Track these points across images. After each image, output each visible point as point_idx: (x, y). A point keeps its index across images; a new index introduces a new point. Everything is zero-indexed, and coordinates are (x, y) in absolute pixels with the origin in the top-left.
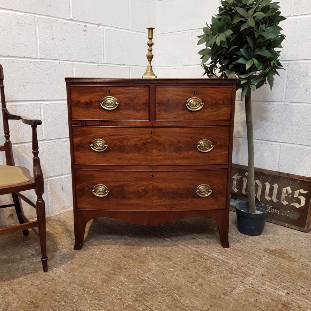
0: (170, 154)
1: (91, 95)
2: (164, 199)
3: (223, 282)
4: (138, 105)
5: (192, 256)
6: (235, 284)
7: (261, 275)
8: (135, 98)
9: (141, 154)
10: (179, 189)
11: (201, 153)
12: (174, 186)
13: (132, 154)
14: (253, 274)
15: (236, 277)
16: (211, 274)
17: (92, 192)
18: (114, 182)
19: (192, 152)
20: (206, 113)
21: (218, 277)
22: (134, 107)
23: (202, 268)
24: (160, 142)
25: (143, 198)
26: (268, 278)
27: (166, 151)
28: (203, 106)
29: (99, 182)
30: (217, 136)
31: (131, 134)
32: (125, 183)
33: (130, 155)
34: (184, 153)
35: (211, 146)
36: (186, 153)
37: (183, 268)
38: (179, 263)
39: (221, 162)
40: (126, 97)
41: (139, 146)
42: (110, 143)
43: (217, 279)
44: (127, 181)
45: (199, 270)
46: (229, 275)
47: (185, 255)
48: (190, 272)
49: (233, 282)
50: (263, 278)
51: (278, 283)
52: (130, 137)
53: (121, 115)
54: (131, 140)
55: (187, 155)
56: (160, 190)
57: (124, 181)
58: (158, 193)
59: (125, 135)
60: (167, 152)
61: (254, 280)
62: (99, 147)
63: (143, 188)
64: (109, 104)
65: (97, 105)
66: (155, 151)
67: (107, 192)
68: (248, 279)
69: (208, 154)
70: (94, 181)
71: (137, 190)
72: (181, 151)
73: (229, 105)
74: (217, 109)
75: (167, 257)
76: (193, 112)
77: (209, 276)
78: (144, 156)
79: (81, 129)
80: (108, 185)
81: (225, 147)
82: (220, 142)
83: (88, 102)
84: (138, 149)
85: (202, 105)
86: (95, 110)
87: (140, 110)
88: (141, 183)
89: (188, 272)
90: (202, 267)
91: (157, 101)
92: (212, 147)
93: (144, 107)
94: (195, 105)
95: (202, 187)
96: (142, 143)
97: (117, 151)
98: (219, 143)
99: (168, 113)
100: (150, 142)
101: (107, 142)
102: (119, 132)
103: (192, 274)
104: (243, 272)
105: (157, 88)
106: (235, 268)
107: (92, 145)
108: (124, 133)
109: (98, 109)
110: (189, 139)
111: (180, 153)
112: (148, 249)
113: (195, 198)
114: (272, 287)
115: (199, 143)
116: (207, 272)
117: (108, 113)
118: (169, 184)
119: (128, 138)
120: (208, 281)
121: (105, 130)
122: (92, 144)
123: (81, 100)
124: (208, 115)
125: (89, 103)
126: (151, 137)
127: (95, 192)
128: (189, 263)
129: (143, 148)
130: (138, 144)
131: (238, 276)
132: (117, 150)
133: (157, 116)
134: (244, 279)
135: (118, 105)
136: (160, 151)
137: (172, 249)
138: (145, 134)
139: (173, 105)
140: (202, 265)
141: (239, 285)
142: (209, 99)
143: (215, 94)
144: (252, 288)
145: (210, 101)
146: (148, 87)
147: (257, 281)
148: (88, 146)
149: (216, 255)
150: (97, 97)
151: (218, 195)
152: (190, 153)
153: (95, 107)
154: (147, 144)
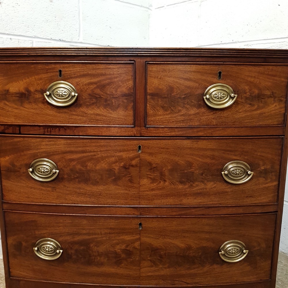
0: (173, 186)
1: (27, 80)
2: (161, 266)
4: (113, 98)
8: (109, 84)
9: (119, 186)
10: (189, 248)
11: (230, 186)
12: (180, 243)
13: (104, 185)
17: (33, 251)
18: (71, 234)
19: (212, 183)
20: (240, 112)
22: (106, 100)
24: (154, 165)
25: (123, 265)
27: (165, 181)
28: (236, 100)
29: (46, 235)
30: (259, 154)
31: (102, 150)
32: (91, 237)
33: (100, 188)
34: (197, 185)
35: (249, 172)
36: (202, 186)
39: (265, 201)
40: (91, 83)
41: (116, 172)
42: (64, 167)
44: (95, 234)
52: (99, 156)
53: (83, 116)
54: (102, 162)
55: (203, 189)
56: (154, 250)
57: (89, 234)
58: (150, 256)
59: (91, 152)
60: (167, 183)
62: (44, 173)
63: (123, 247)
64: (59, 96)
65: (39, 98)
66: (145, 181)
67: (60, 252)
69: (241, 187)
70: (37, 232)
71: (113, 250)
72: (192, 182)
73: (282, 99)
74: (261, 105)
76: (217, 112)
78: (126, 190)
79: (12, 141)
80: (61, 239)
81: (273, 174)
82: (263, 165)
83: (24, 91)
84: (114, 178)
85: (233, 98)
86: (35, 106)
87: (118, 106)
88: (120, 238)
91: (149, 91)
92: (249, 175)
93: (125, 101)
94: (221, 98)
95: (229, 245)
96: (122, 167)
97: (77, 180)
98: (263, 168)
99: (170, 114)
100: (136, 166)
101: (58, 164)
102: (80, 147)
105: (149, 66)
107: (31, 170)
108: (87, 148)
109: (41, 105)
110: (208, 161)
111: (192, 185)
113: (217, 264)
115: (227, 167)
117: (59, 113)
118: (171, 241)
119: (96, 157)
121: (53, 143)
122: (31, 168)
123: (10, 89)
124: (242, 116)
125: (25, 94)
126: (138, 156)
127: (38, 251)
129: (124, 176)
130: (115, 168)
132: (77, 178)
133: (149, 119)
135: (77, 97)
136: (153, 180)
138: (126, 151)
139: (180, 98)
142: (247, 88)
143: (258, 78)
145: (248, 91)
146: (133, 63)
148: (25, 171)
150: (39, 82)
151: (258, 258)
152: (210, 185)
153: (36, 101)
154: (131, 168)
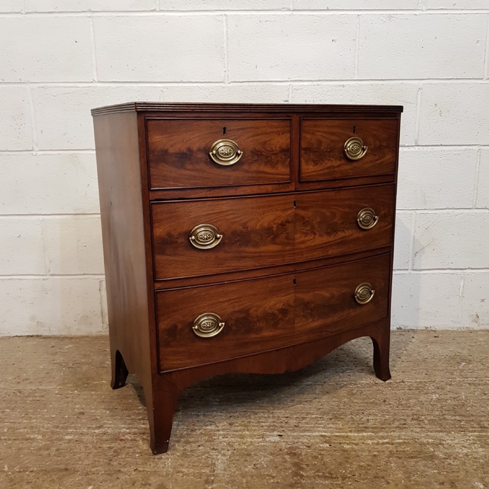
3: (190, 464)
4: (274, 154)
5: (105, 446)
6: (208, 458)
7: (228, 425)
9: (277, 244)
12: (326, 294)
13: (264, 246)
14: (217, 428)
15: (199, 446)
16: (162, 461)
21: (175, 459)
22: (267, 157)
23: (139, 457)
24: (307, 219)
26: (240, 425)
27: (315, 234)
34: (339, 235)
37: (108, 474)
38: (93, 470)
41: (275, 229)
43: (178, 464)
45: (137, 464)
46: (188, 447)
47: (89, 449)
48: (125, 474)
49: (203, 457)
50: (233, 428)
51: (257, 426)
54: (263, 221)
58: (303, 311)
60: (317, 236)
61: (227, 437)
64: (225, 155)
65: (202, 158)
66: (298, 236)
68: (217, 440)
72: (336, 232)
74: (381, 155)
75: (61, 470)
76: (353, 163)
77: (162, 466)
78: (283, 248)
83: (185, 151)
84: (272, 236)
85: (364, 150)
86: (197, 167)
87: (277, 163)
89: (122, 477)
90: (137, 455)
91: (303, 145)
93: (283, 156)
94: (357, 150)
96: (280, 224)
100: (292, 221)
103: (132, 477)
104: (201, 433)
106: (185, 432)
109: (203, 166)
112: (9, 472)
114: (255, 436)
116: (152, 460)
118: (318, 292)
120: (167, 475)
123: (170, 149)
125: (186, 154)
128: (110, 460)
129: (281, 234)
130: (273, 226)
131: (201, 443)
134: (212, 443)
135: (243, 154)
136: (306, 234)
137: (57, 450)
139: (327, 151)
140: (134, 452)
141: (214, 457)
144: (235, 451)
146: (290, 119)
147: (232, 437)
149: (142, 426)
153: (198, 161)
154: (287, 224)
